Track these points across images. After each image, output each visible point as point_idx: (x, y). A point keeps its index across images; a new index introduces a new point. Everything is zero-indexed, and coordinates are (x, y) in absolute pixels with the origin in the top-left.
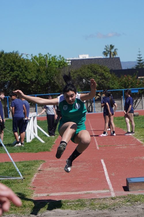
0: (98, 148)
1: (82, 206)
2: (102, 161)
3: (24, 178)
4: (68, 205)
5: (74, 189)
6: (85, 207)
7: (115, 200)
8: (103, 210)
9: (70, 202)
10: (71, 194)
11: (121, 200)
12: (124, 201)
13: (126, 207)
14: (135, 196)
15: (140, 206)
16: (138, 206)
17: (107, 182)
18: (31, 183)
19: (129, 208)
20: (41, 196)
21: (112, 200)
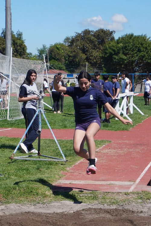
1: (94, 199)
3: (67, 161)
4: (80, 196)
5: (103, 178)
6: (97, 200)
7: (128, 196)
8: (111, 205)
9: (83, 194)
10: (94, 183)
11: (134, 197)
12: (136, 198)
13: (135, 204)
14: (149, 193)
16: (147, 205)
17: (142, 172)
18: (73, 166)
19: (138, 206)
20: (65, 182)
21: (125, 195)
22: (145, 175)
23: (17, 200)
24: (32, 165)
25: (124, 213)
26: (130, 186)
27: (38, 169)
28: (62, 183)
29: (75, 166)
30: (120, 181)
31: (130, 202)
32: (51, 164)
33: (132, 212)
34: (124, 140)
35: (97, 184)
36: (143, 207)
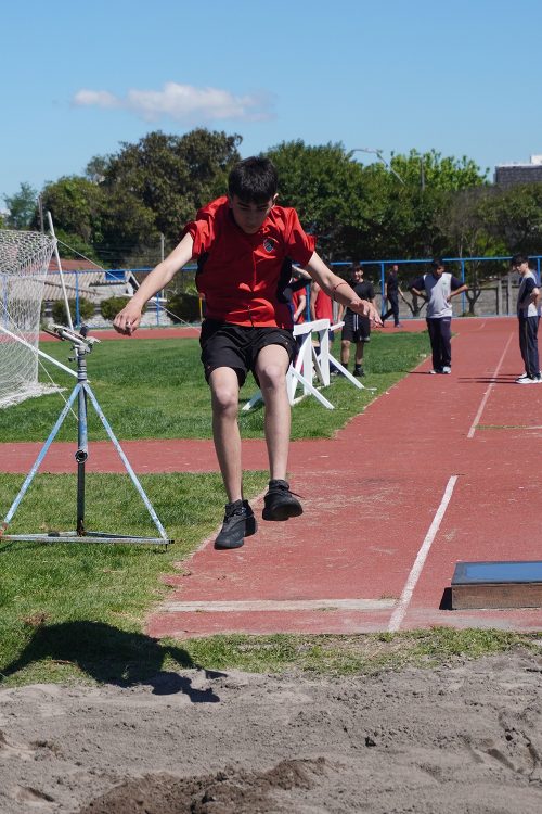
0: (471, 434)
1: (285, 658)
2: (453, 481)
3: (173, 542)
4: (240, 652)
6: (292, 661)
7: (391, 643)
9: (248, 643)
10: (275, 609)
11: (410, 646)
12: (417, 649)
13: (415, 670)
14: (455, 633)
15: (461, 671)
16: (452, 671)
17: (411, 568)
18: (192, 555)
19: (426, 675)
20: (180, 609)
21: (380, 643)
22: (423, 574)
23: (42, 673)
24: (64, 555)
25: (390, 700)
26: (386, 613)
27: (86, 569)
28: (172, 609)
29: (197, 555)
30: (352, 597)
31: (399, 664)
32: (121, 552)
33: (414, 694)
34: (327, 469)
35: (283, 611)
36: (443, 678)
